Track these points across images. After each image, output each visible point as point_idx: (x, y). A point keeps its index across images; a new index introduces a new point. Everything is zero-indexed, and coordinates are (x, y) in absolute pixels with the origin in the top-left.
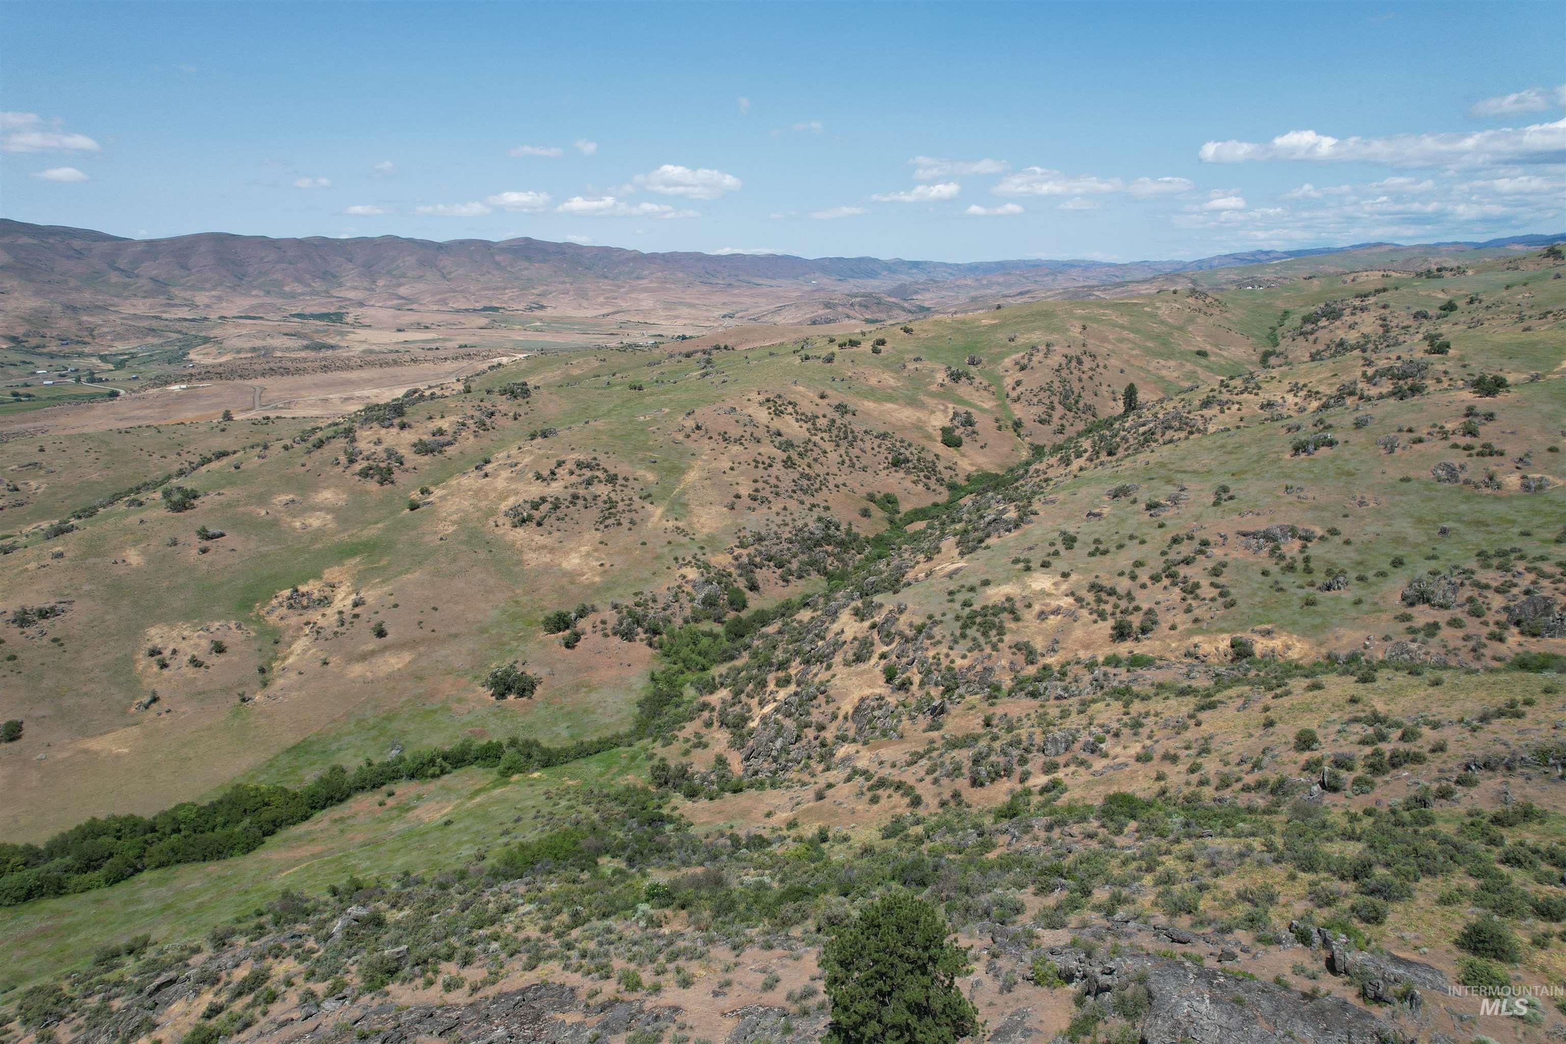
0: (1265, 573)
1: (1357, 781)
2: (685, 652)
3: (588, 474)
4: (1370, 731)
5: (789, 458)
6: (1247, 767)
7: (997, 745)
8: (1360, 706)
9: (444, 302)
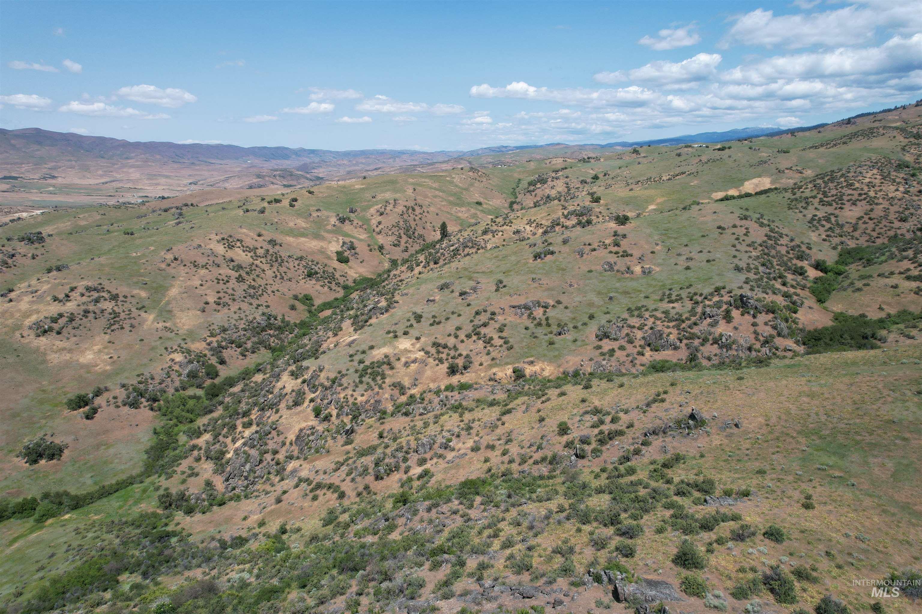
0: (527, 328)
1: (594, 451)
2: (177, 411)
3: (95, 295)
4: (595, 418)
5: (240, 276)
6: (534, 448)
7: (388, 451)
8: (587, 404)
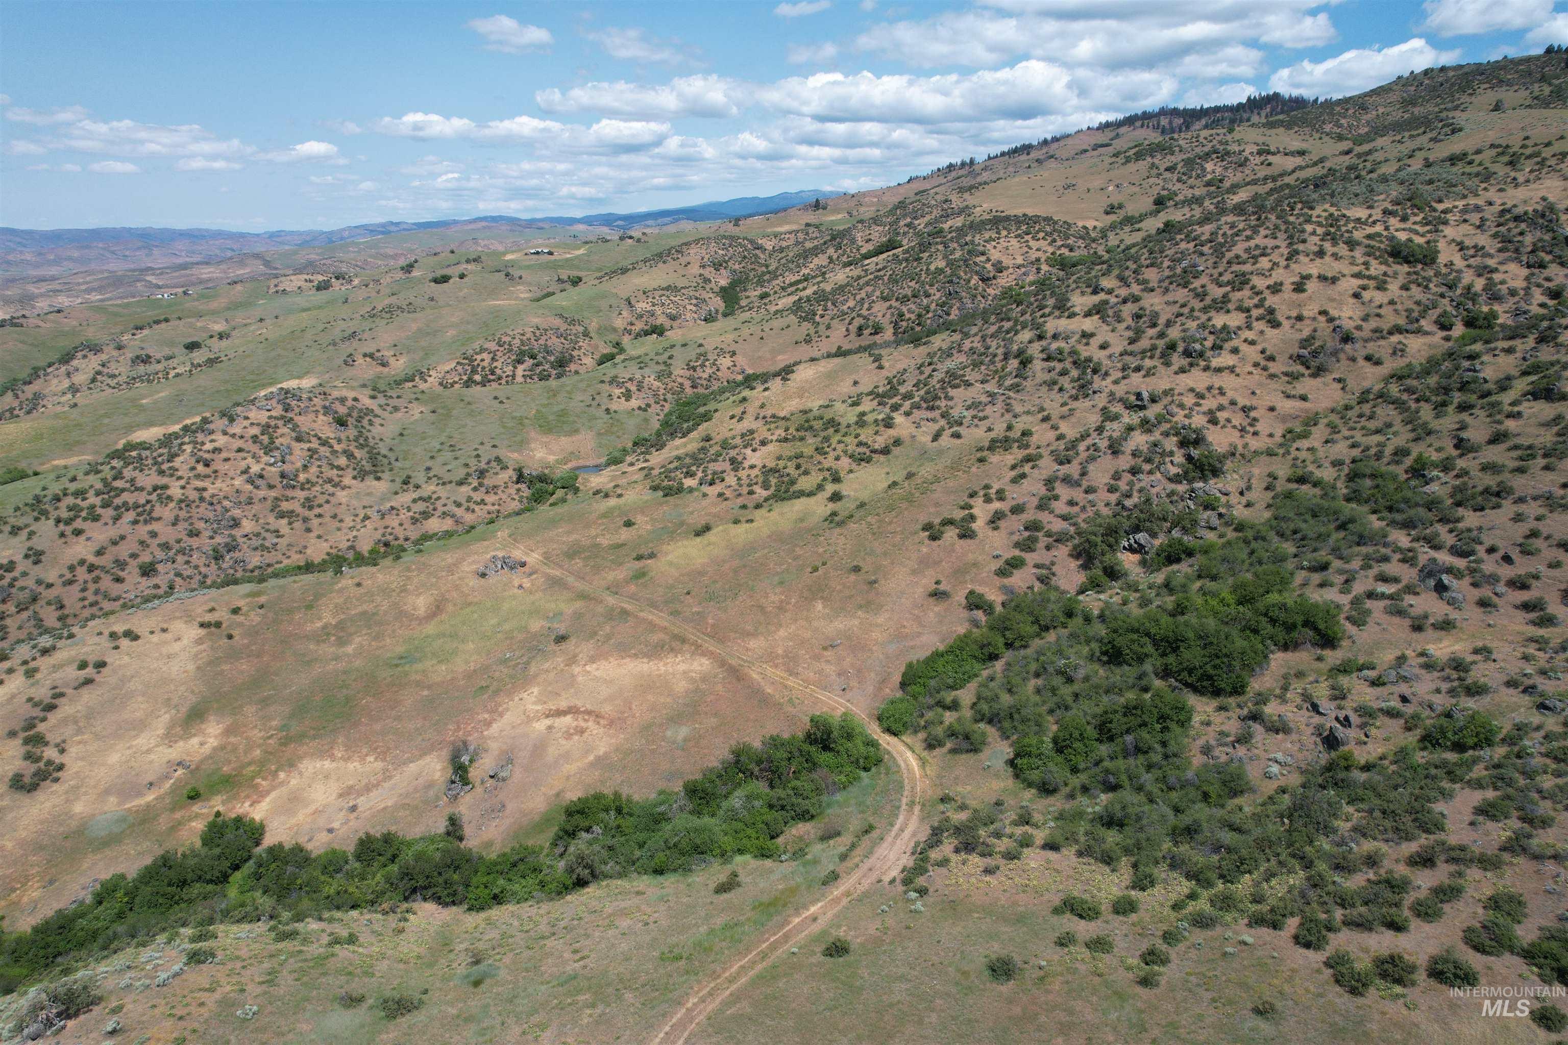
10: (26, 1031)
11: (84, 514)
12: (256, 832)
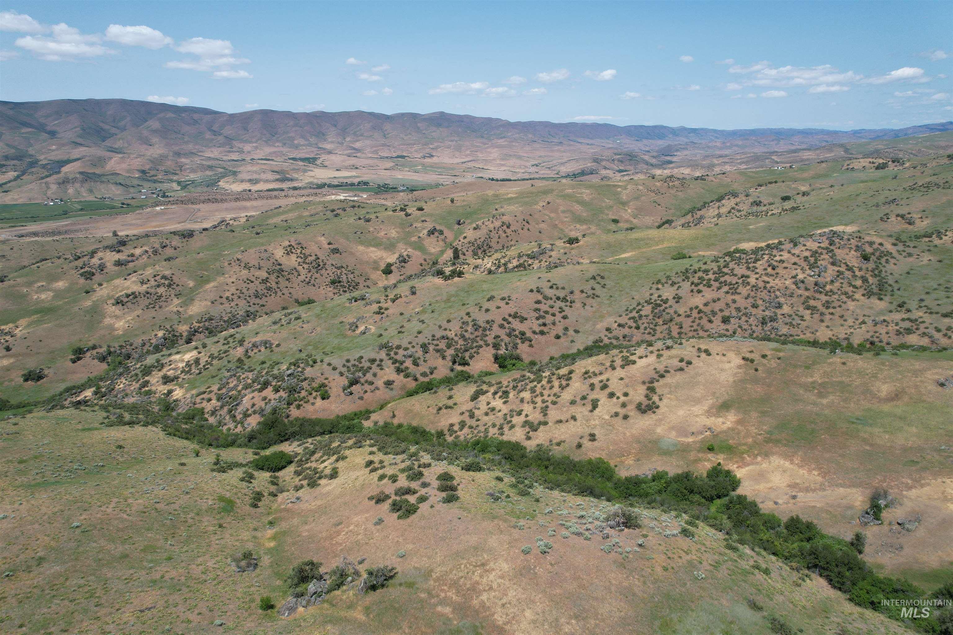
3: (162, 282)
9: (376, 152)
10: (609, 522)
11: (705, 282)
12: (735, 484)
